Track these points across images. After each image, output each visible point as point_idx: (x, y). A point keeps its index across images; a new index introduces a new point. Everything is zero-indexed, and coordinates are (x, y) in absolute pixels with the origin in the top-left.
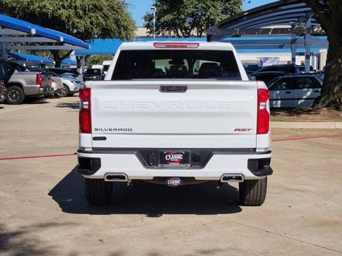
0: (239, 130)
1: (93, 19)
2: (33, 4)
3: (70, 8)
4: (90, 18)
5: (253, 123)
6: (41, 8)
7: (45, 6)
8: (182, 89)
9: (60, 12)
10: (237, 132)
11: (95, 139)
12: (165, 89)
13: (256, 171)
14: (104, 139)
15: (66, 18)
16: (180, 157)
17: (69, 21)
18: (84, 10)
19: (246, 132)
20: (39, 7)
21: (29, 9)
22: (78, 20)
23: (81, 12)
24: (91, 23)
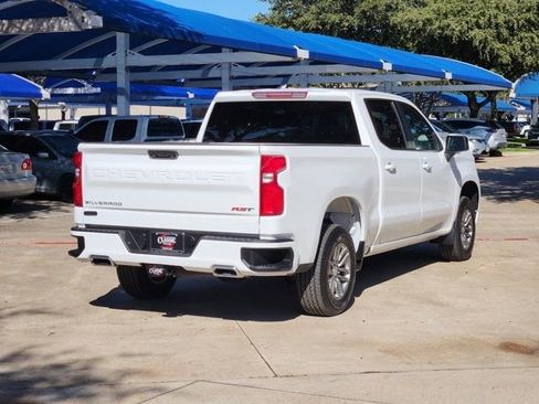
0: (237, 209)
1: (526, 42)
2: (431, 24)
3: (489, 26)
4: (521, 40)
5: (254, 200)
6: (442, 29)
7: (449, 25)
8: (172, 155)
9: (472, 33)
10: (235, 212)
11: (86, 213)
12: (155, 154)
13: (256, 265)
14: (95, 214)
15: (480, 42)
16: (172, 240)
17: (484, 47)
18: (511, 29)
19: (246, 212)
20: (439, 27)
21: (425, 31)
22: (499, 46)
23: (505, 33)
24: (523, 48)
